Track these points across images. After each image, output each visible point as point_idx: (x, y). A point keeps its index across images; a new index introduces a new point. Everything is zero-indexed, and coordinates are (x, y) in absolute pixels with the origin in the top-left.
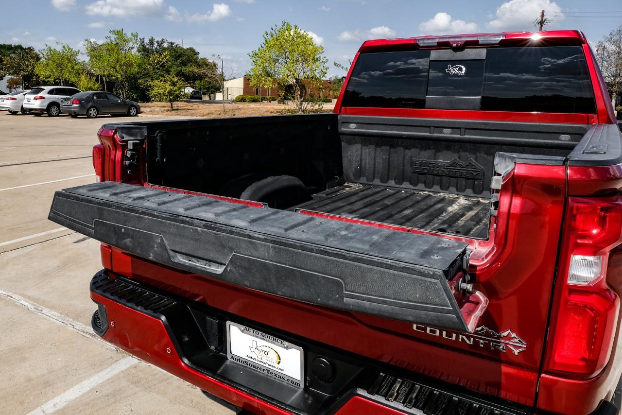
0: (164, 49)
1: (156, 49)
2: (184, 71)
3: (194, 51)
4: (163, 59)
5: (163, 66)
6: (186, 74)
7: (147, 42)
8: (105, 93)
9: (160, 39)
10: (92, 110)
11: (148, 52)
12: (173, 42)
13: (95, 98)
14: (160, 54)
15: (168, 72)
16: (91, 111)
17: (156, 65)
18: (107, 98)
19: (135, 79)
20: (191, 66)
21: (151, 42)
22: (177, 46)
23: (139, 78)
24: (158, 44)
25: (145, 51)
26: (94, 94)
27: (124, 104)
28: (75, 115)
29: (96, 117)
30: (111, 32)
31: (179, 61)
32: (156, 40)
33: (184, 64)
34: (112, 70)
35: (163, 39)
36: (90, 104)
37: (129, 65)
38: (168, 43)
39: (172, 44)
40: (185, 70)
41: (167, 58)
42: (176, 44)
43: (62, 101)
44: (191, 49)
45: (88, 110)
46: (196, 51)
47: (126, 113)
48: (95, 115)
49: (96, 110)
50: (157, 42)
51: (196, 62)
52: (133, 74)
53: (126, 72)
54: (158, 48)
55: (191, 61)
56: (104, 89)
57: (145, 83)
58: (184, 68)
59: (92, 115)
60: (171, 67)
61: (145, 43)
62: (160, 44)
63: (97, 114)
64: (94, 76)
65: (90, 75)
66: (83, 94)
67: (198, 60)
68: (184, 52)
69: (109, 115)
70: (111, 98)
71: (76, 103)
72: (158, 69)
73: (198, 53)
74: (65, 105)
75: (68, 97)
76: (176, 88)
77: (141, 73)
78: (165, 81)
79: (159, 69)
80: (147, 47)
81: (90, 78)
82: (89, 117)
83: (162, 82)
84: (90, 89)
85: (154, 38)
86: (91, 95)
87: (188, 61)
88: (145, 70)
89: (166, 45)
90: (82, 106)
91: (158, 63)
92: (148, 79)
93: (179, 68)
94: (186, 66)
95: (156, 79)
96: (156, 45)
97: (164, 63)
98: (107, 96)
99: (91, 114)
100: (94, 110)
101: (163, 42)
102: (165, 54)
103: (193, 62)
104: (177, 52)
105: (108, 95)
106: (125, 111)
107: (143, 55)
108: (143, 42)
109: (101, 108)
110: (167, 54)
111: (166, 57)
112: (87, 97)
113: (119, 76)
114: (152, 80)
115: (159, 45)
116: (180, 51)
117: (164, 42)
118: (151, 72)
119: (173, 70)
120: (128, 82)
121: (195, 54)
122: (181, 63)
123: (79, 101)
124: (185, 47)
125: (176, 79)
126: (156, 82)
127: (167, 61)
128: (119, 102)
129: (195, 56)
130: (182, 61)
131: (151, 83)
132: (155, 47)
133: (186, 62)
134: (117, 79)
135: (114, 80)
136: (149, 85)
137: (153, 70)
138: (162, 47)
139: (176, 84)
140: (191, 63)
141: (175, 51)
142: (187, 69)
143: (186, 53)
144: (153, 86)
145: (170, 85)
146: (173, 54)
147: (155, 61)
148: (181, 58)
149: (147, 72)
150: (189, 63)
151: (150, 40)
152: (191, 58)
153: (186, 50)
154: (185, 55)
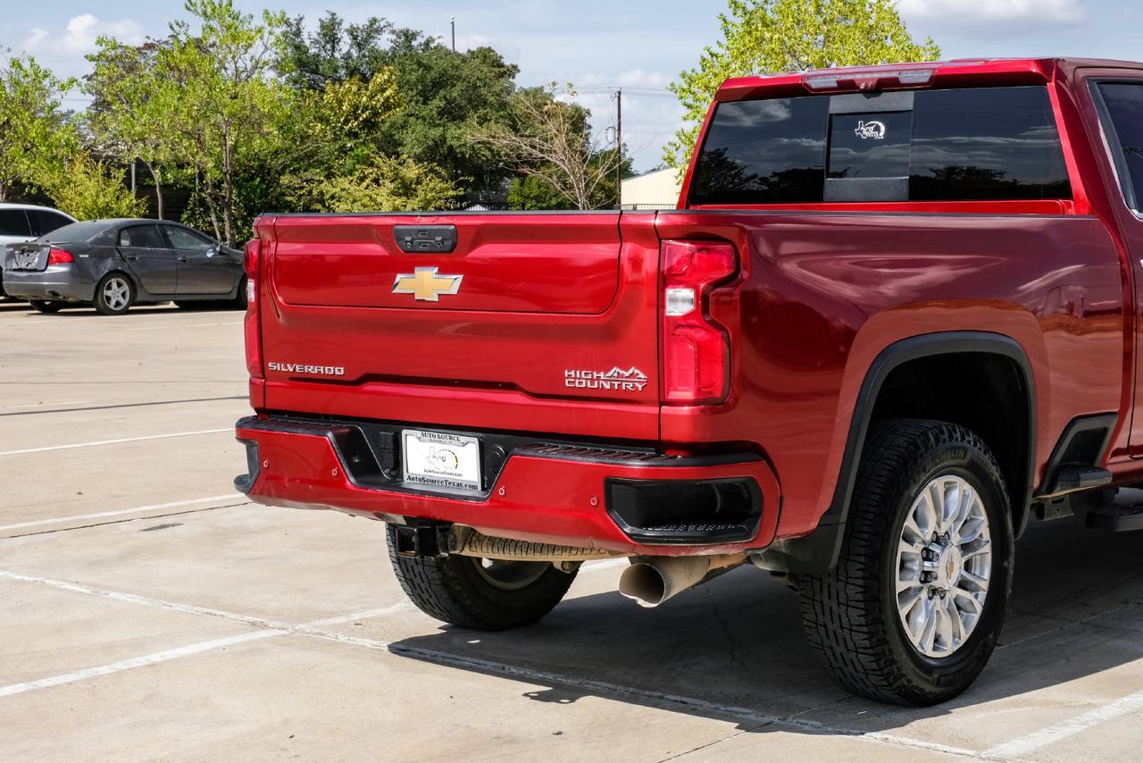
0: (379, 60)
1: (348, 56)
2: (455, 143)
3: (497, 63)
4: (371, 97)
5: (369, 125)
6: (463, 154)
7: (311, 30)
8: (161, 225)
9: (361, 21)
10: (114, 285)
11: (315, 72)
12: (413, 28)
13: (125, 243)
14: (365, 79)
15: (391, 147)
16: (109, 288)
17: (346, 122)
18: (169, 244)
19: (263, 170)
20: (483, 120)
21: (329, 32)
22: (427, 44)
23: (281, 173)
24: (355, 38)
26: (121, 230)
27: (225, 265)
28: (51, 305)
29: (126, 312)
31: (437, 103)
32: (346, 25)
33: (453, 113)
34: (186, 143)
35: (374, 21)
36: (109, 264)
37: (248, 121)
38: (393, 32)
39: (409, 36)
40: (459, 139)
41: (388, 93)
42: (426, 36)
43: (11, 256)
44: (487, 57)
45: (102, 284)
46: (507, 62)
47: (234, 296)
48: (124, 302)
49: (126, 287)
50: (352, 32)
51: (503, 105)
52: (256, 157)
53: (234, 149)
54: (355, 53)
55: (485, 103)
56: (153, 212)
57: (302, 188)
58: (453, 131)
59: (113, 302)
60: (404, 126)
61: (305, 36)
62: (363, 38)
63: (132, 303)
64: (121, 166)
65: (110, 164)
66: (82, 229)
67: (509, 99)
68: (457, 68)
69: (172, 305)
70: (184, 243)
71: (60, 261)
72: (352, 135)
73: (512, 71)
74: (20, 270)
75: (31, 239)
76: (413, 204)
77: (288, 151)
78: (376, 181)
79: (356, 135)
80: (313, 51)
81: (108, 175)
82: (103, 311)
83: (365, 184)
84: (105, 211)
85: (339, 16)
86: (111, 231)
87: (470, 101)
88: (302, 142)
89: (384, 43)
90: (79, 272)
91: (354, 113)
92: (316, 173)
93: (436, 133)
94: (463, 118)
95: (344, 174)
96: (345, 44)
97: (376, 114)
98: (165, 236)
99: (109, 299)
100: (119, 285)
101: (373, 29)
102: (380, 78)
103: (492, 105)
104: (428, 68)
105: (169, 233)
106: (229, 289)
107: (295, 82)
108: (298, 33)
109: (144, 281)
110: (388, 81)
111: (383, 91)
112: (98, 241)
113: (210, 165)
114: (330, 176)
115: (359, 45)
116: (443, 64)
117: (379, 31)
118: (328, 148)
119: (413, 141)
120: (239, 187)
121: (501, 75)
122: (441, 113)
123: (70, 255)
125: (411, 171)
126: (343, 182)
127: (387, 106)
128: (210, 255)
129: (502, 80)
130: (449, 102)
131: (325, 186)
132: (345, 50)
133: (461, 108)
134: (202, 176)
135: (192, 179)
136: (315, 193)
137: (335, 140)
138: (372, 51)
139: (415, 190)
140: (481, 111)
141: (420, 64)
142: (468, 135)
143: (465, 72)
144: (333, 197)
145: (393, 193)
146: (413, 77)
147: (340, 108)
148: (442, 92)
149: (309, 146)
150: (476, 108)
151: (323, 26)
152: (483, 91)
153: (464, 61)
154: (460, 77)
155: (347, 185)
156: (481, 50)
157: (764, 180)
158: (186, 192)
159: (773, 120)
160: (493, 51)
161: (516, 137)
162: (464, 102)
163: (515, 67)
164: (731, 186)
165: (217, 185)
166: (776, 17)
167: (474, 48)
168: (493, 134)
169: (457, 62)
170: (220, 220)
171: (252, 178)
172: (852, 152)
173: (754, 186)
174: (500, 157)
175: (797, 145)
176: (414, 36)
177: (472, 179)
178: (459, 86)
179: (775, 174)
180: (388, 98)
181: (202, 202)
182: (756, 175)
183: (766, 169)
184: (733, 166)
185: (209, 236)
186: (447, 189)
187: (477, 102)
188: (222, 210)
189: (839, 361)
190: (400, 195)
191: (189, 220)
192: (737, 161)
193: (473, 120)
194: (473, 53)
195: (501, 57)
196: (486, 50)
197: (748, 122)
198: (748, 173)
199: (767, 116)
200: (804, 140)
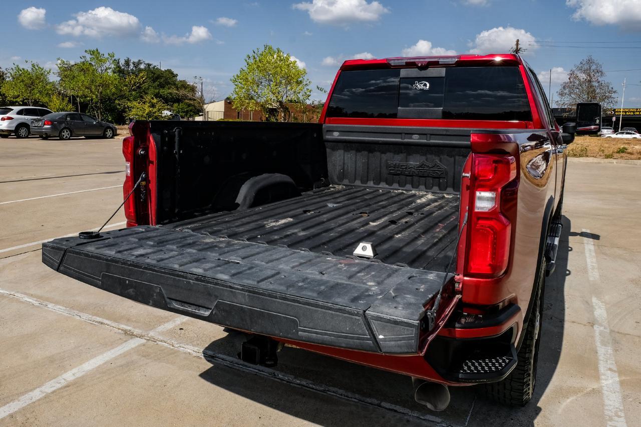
0: (141, 70)
1: (132, 70)
2: (162, 94)
3: (172, 73)
4: (139, 80)
5: (139, 87)
6: (164, 97)
7: (122, 62)
8: (79, 114)
9: (136, 61)
10: (65, 131)
11: (124, 73)
12: (150, 63)
13: (68, 119)
14: (137, 76)
16: (64, 132)
17: (132, 87)
18: (82, 120)
19: (109, 99)
20: (169, 88)
21: (127, 63)
22: (154, 67)
23: (115, 100)
24: (134, 65)
25: (120, 71)
26: (67, 115)
27: (99, 126)
28: (45, 137)
29: (69, 139)
30: (86, 51)
31: (157, 83)
32: (132, 61)
33: (162, 86)
34: (87, 90)
35: (140, 61)
36: (63, 125)
37: (105, 85)
38: (145, 64)
39: (149, 65)
40: (163, 92)
41: (144, 79)
42: (154, 65)
43: (32, 122)
44: (170, 71)
45: (62, 131)
46: (175, 73)
47: (102, 135)
48: (68, 136)
49: (69, 132)
50: (134, 63)
51: (174, 84)
52: (108, 95)
53: (101, 93)
54: (134, 69)
55: (170, 84)
56: (77, 110)
57: (122, 104)
58: (161, 90)
59: (65, 136)
60: (148, 89)
61: (120, 64)
62: (137, 64)
63: (71, 136)
64: (67, 96)
65: (64, 96)
66: (55, 115)
67: (177, 83)
68: (162, 74)
69: (83, 137)
70: (86, 119)
71: (48, 124)
72: (134, 90)
74: (36, 126)
75: (39, 117)
76: (155, 110)
77: (116, 94)
78: (144, 103)
80: (123, 68)
81: (63, 99)
82: (61, 139)
83: (141, 104)
84: (63, 110)
85: (130, 59)
86: (64, 116)
87: (166, 83)
88: (120, 92)
89: (142, 66)
90: (54, 127)
91: (134, 85)
92: (126, 100)
93: (157, 91)
94: (164, 88)
95: (134, 101)
96: (132, 66)
97: (140, 84)
98: (81, 117)
99: (64, 135)
100: (67, 132)
101: (139, 63)
102: (141, 75)
103: (172, 84)
104: (154, 74)
106: (100, 133)
107: (118, 76)
108: (118, 63)
109: (74, 130)
110: (144, 75)
111: (142, 78)
112: (60, 118)
113: (94, 97)
114: (130, 101)
115: (135, 67)
116: (158, 73)
117: (141, 63)
118: (127, 93)
119: (152, 92)
120: (103, 104)
121: (174, 76)
122: (158, 86)
123: (51, 122)
124: (163, 69)
125: (155, 101)
127: (144, 82)
128: (95, 123)
129: (174, 78)
130: (160, 83)
131: (129, 104)
132: (131, 68)
133: (164, 85)
134: (92, 100)
135: (89, 101)
136: (126, 106)
137: (129, 92)
138: (139, 68)
139: (156, 106)
140: (169, 86)
141: (152, 73)
142: (165, 92)
143: (164, 75)
144: (131, 107)
145: (149, 107)
146: (151, 76)
147: (131, 83)
148: (158, 80)
149: (123, 93)
150: (167, 85)
151: (125, 61)
152: (169, 80)
153: (164, 72)
154: (163, 77)
155: (135, 104)
156: (168, 70)
158: (87, 105)
162: (164, 83)
163: (177, 75)
165: (96, 103)
167: (166, 69)
168: (172, 91)
170: (97, 112)
171: (107, 101)
176: (151, 65)
178: (163, 79)
180: (144, 80)
181: (92, 108)
185: (94, 117)
186: (165, 106)
187: (168, 83)
188: (98, 110)
190: (151, 107)
191: (88, 112)
193: (167, 88)
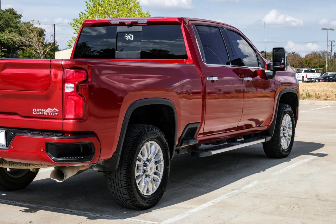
3: (15, 14)
6: (4, 42)
20: (10, 32)
40: (2, 37)
44: (11, 11)
46: (18, 13)
51: (17, 27)
55: (11, 26)
73: (20, 16)
87: (6, 25)
94: (4, 31)
103: (13, 27)
121: (16, 17)
129: (17, 19)
133: (3, 27)
140: (10, 29)
142: (6, 36)
143: (5, 16)
150: (8, 28)
152: (10, 22)
153: (4, 12)
154: (2, 18)
156: (10, 9)
157: (98, 52)
159: (102, 33)
160: (14, 10)
161: (21, 36)
162: (4, 26)
163: (21, 15)
164: (88, 53)
166: (103, 3)
167: (7, 9)
168: (13, 36)
169: (2, 13)
172: (125, 44)
173: (95, 53)
174: (16, 43)
175: (109, 41)
177: (6, 50)
178: (2, 20)
179: (102, 50)
182: (96, 50)
183: (99, 48)
184: (89, 47)
187: (8, 26)
189: (119, 107)
192: (90, 46)
193: (7, 31)
194: (7, 10)
195: (16, 12)
196: (11, 9)
197: (94, 33)
198: (93, 49)
199: (100, 32)
200: (110, 40)
